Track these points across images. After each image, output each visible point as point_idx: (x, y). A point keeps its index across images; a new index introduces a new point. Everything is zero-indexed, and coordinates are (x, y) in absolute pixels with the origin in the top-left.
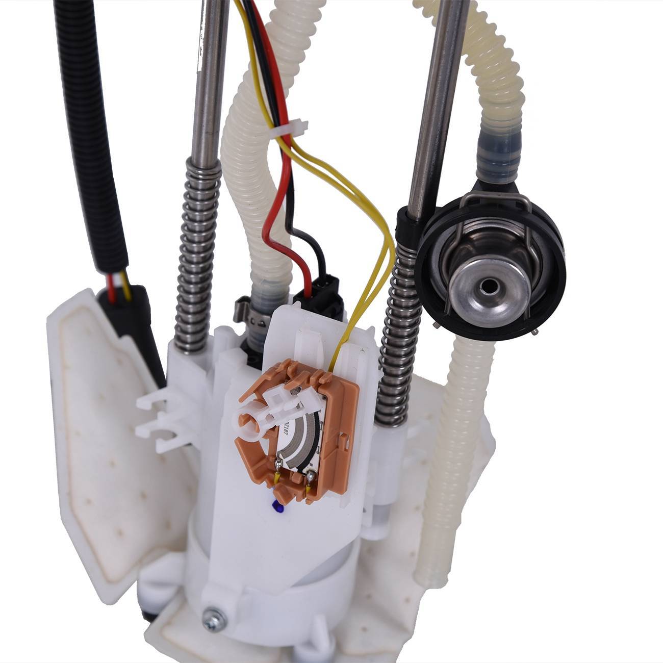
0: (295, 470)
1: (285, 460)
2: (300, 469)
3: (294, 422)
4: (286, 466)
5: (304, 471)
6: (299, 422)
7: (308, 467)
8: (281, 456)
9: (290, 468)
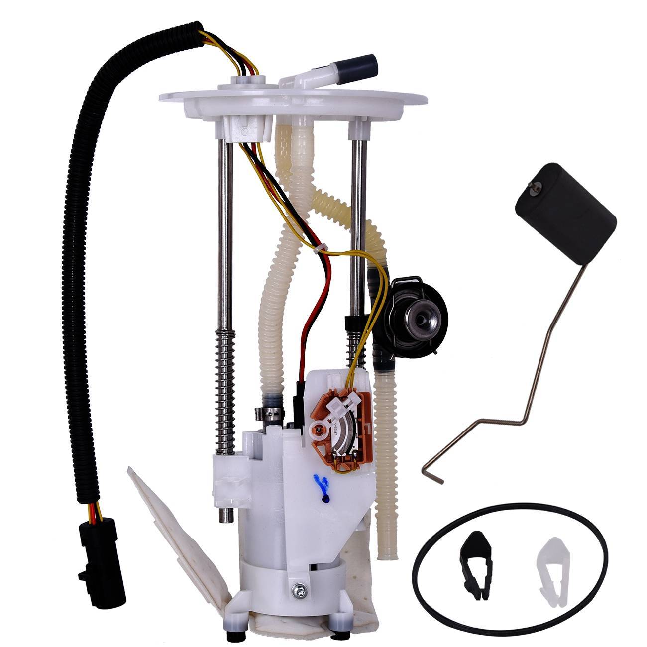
0: (345, 455)
1: (338, 452)
2: (348, 453)
3: (338, 422)
4: (339, 455)
5: (351, 453)
6: (342, 421)
7: (353, 449)
8: (335, 450)
9: (341, 455)
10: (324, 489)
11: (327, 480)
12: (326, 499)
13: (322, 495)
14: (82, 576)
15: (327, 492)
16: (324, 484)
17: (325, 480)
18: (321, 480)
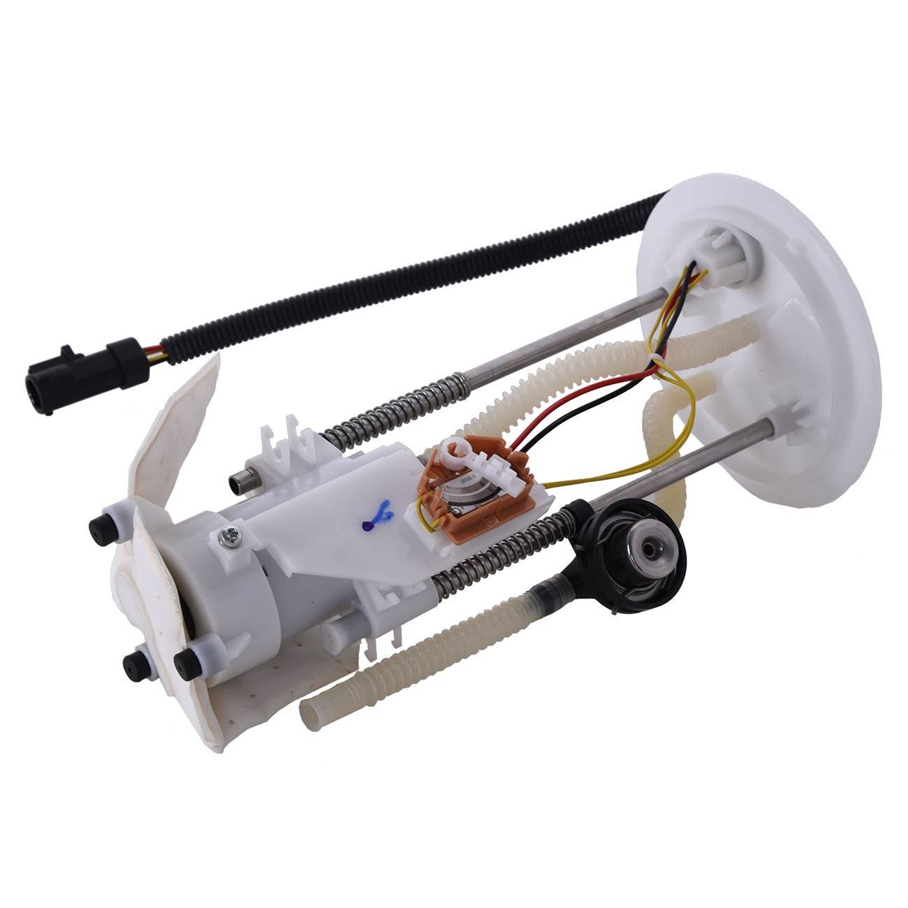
10: (378, 518)
11: (392, 518)
12: (368, 526)
13: (370, 520)
14: (66, 350)
15: (376, 524)
16: (384, 516)
17: (390, 516)
18: (387, 510)
